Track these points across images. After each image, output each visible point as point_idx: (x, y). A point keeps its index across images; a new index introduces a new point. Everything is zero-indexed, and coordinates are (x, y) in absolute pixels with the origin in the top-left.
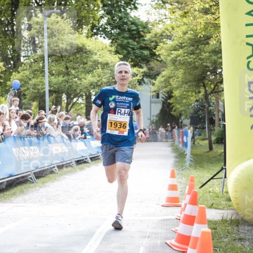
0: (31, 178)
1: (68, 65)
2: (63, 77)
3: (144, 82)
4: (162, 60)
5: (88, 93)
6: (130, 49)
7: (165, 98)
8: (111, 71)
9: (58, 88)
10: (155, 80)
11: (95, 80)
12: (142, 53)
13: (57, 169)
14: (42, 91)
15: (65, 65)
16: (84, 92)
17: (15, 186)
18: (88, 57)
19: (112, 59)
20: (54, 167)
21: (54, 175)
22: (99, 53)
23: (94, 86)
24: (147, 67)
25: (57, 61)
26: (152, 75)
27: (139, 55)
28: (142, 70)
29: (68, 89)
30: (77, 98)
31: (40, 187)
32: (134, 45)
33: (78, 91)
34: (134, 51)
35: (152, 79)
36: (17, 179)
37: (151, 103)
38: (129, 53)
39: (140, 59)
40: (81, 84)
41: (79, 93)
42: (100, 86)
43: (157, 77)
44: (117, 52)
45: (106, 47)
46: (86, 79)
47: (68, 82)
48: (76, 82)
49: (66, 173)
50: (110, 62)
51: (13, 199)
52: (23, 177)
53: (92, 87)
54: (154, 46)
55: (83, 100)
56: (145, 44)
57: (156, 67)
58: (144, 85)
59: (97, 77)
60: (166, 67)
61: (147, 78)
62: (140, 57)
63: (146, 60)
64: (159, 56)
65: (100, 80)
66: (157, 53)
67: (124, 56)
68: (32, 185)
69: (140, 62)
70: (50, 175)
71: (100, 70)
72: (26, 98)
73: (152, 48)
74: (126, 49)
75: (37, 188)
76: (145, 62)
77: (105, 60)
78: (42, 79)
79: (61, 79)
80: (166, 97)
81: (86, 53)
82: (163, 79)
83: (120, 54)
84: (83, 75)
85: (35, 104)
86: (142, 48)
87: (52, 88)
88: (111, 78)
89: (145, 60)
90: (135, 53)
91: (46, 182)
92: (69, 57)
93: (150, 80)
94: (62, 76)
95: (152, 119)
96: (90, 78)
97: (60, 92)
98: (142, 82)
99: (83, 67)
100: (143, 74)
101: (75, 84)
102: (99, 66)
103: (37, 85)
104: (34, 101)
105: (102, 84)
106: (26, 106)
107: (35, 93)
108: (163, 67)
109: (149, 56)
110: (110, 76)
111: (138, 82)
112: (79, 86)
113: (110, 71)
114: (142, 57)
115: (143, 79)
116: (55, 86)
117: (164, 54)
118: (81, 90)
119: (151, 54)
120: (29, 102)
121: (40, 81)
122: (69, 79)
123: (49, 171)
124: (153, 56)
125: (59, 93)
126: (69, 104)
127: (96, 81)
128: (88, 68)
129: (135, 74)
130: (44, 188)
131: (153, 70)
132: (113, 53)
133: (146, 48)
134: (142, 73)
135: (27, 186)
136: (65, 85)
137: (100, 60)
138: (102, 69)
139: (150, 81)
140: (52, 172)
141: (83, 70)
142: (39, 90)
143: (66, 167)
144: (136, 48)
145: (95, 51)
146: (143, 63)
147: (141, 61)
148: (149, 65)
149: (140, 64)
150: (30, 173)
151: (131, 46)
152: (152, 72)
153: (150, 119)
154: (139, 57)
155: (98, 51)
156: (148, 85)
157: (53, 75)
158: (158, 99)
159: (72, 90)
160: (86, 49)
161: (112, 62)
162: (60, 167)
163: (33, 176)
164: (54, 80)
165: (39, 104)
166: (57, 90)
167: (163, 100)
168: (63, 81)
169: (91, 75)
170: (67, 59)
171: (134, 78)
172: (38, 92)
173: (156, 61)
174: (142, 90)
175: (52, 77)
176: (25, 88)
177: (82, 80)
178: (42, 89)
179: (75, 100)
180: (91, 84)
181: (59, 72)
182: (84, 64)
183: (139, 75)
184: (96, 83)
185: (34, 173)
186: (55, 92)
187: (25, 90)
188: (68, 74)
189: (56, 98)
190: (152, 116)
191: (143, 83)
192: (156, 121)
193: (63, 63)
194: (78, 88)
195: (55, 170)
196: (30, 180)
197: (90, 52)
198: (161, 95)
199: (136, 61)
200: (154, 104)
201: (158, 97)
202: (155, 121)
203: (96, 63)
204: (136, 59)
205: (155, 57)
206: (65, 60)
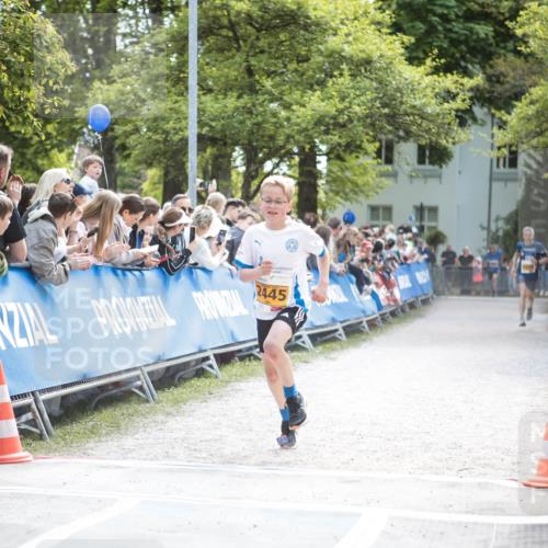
0: (141, 388)
1: (253, 62)
2: (239, 97)
3: (475, 120)
4: (532, 54)
5: (308, 147)
6: (436, 19)
7: (535, 166)
8: (380, 83)
9: (223, 131)
10: (509, 113)
11: (329, 108)
12: (471, 30)
13: (215, 366)
14: (176, 138)
15: (245, 64)
16: (297, 143)
17: (97, 408)
18: (312, 39)
19: (383, 46)
20: (207, 358)
21: (207, 381)
22: (345, 30)
23: (327, 125)
24: (485, 73)
25: (221, 50)
26: (497, 98)
27: (463, 38)
28: (469, 82)
29: (251, 133)
30: (276, 160)
31: (168, 414)
32: (448, 7)
33: (280, 140)
34: (448, 26)
35: (499, 109)
36: (102, 388)
37: (491, 180)
38: (432, 30)
39: (463, 48)
40: (288, 119)
41: (282, 147)
42: (343, 126)
43: (516, 103)
44: (396, 28)
45: (366, 13)
46: (304, 106)
47: (251, 113)
48: (274, 115)
49: (240, 378)
50: (375, 56)
51: (91, 445)
52: (116, 384)
53: (323, 128)
54: (511, 9)
55: (290, 167)
56: (482, 5)
57: (512, 74)
58: (474, 128)
59: (337, 100)
60: (541, 74)
61: (482, 106)
62: (466, 42)
63: (482, 53)
64: (524, 40)
65: (347, 108)
66: (519, 32)
67: (418, 40)
68: (142, 408)
69: (463, 58)
70: (195, 382)
71: (345, 81)
72: (128, 156)
73: (502, 18)
74: (424, 20)
75: (160, 417)
76: (479, 57)
77: (363, 51)
78: (176, 102)
79: (231, 102)
80: (538, 163)
81: (306, 27)
82: (531, 110)
83: (405, 33)
84: (297, 95)
85: (153, 173)
86: (470, 16)
87: (205, 130)
88: (378, 104)
89: (478, 52)
90: (450, 30)
91: (185, 402)
92: (258, 39)
93: (493, 111)
94: (235, 94)
95: (493, 228)
96: (316, 104)
97: (229, 141)
98: (467, 117)
99: (296, 71)
100: (470, 94)
101: (274, 120)
102: (344, 66)
103: (163, 119)
104: (150, 165)
105: (350, 120)
106: (127, 180)
107: (157, 141)
108: (534, 74)
109: (492, 41)
110: (377, 98)
111: (457, 116)
112: (282, 126)
113: (375, 84)
114: (472, 44)
115: (469, 111)
116: (213, 124)
117: (540, 33)
118: (289, 137)
119: (497, 34)
120: (137, 168)
121: (171, 109)
122: (254, 105)
123: (192, 370)
124: (504, 41)
125: (225, 144)
126: (253, 178)
127: (333, 111)
128: (311, 73)
129: (449, 92)
130: (178, 418)
131: (502, 84)
132: (385, 30)
133: (484, 16)
134: (471, 89)
135: (130, 411)
136: (241, 122)
137: (348, 50)
138: (353, 76)
139: (493, 116)
140: (200, 373)
141: (298, 80)
142: (166, 132)
143: (242, 359)
144: (453, 17)
145: (333, 24)
146: (472, 63)
147: (468, 56)
148: (491, 67)
149: (463, 64)
150: (138, 372)
151: (439, 10)
152: (499, 88)
153: (488, 229)
154: (460, 42)
155: (342, 23)
156: (484, 128)
157: (210, 91)
158: (513, 170)
159: (263, 136)
160: (308, 17)
161: (381, 56)
162: (224, 359)
163: (146, 382)
164: (213, 105)
165: (166, 174)
166: (218, 136)
167: (529, 171)
168: (237, 108)
169: (318, 93)
170: (252, 46)
171: (446, 105)
172: (166, 140)
173: (511, 57)
174: (469, 140)
175: (208, 98)
176: (129, 128)
177: (294, 107)
178: (177, 131)
179: (268, 166)
180: (319, 122)
181: (226, 83)
182: (299, 62)
183: (461, 96)
184: (334, 118)
185: (151, 374)
186: (213, 141)
187: (127, 135)
188: (253, 90)
189: (216, 158)
190: (493, 217)
191: (470, 122)
192: (506, 234)
193: (239, 58)
194: (281, 130)
195: (211, 366)
196: (137, 391)
197: (318, 25)
198: (522, 158)
199: (452, 56)
200: (502, 184)
201: (513, 162)
202: (501, 233)
203: (336, 59)
204: (453, 50)
205: (510, 45)
206: (243, 48)
